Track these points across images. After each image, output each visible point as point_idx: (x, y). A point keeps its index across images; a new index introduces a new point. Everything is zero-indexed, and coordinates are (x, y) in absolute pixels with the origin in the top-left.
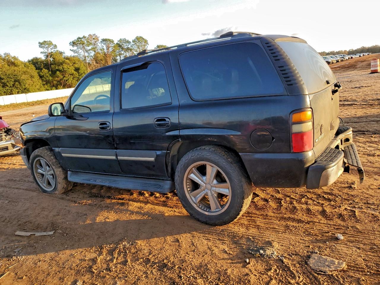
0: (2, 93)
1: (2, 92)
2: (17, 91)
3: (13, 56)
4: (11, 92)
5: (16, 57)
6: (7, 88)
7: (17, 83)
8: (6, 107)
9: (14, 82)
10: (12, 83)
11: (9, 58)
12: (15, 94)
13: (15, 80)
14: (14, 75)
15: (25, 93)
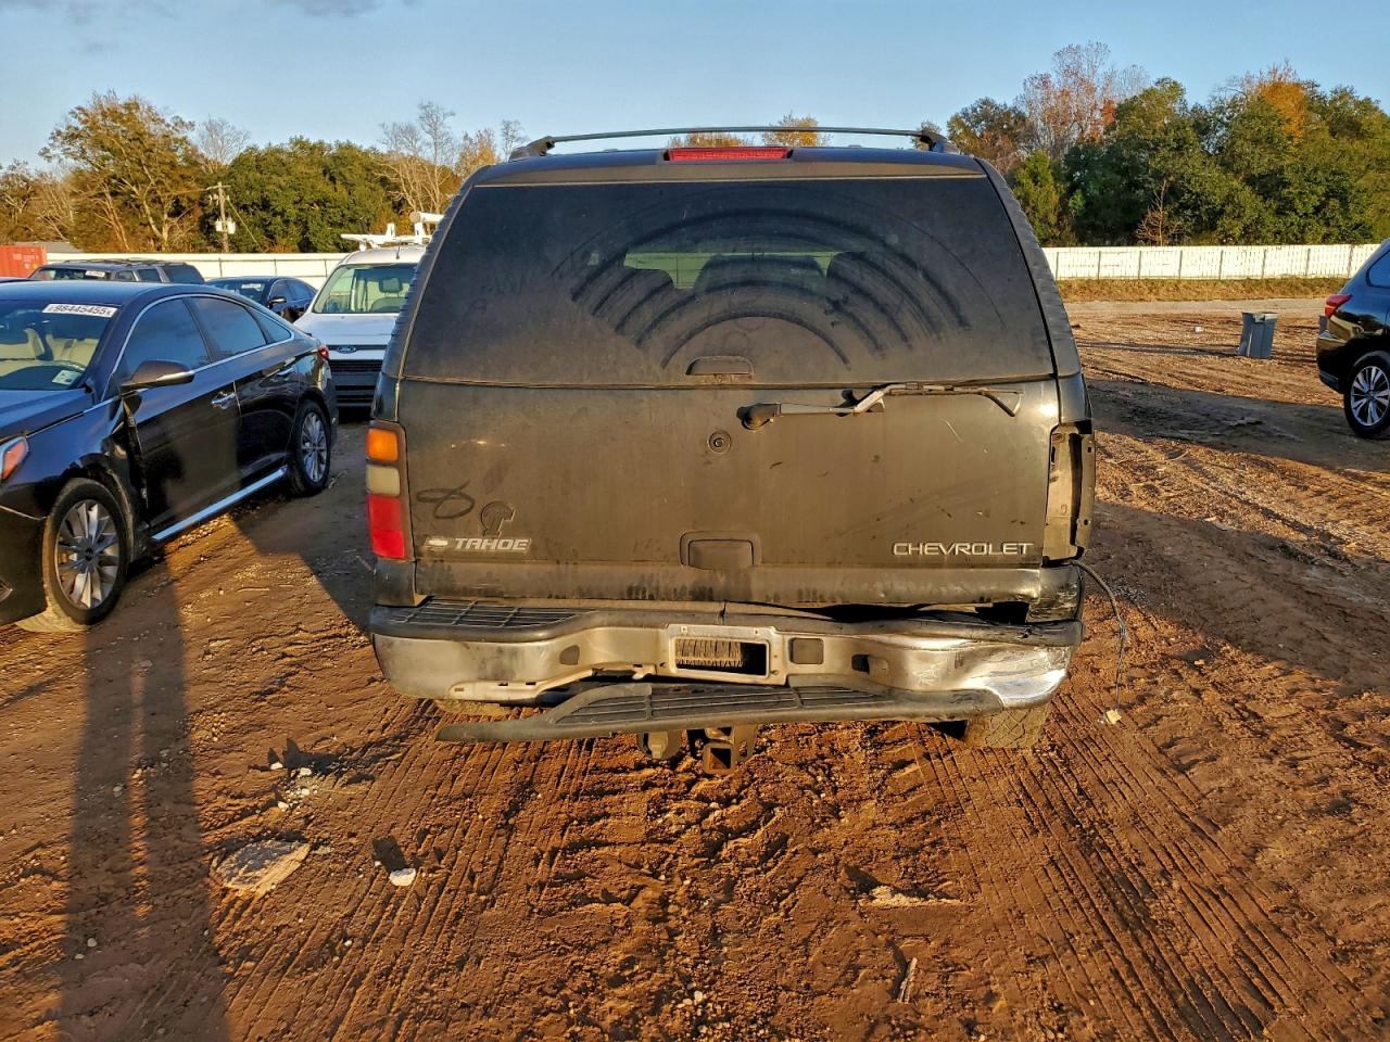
0: (1269, 235)
1: (1269, 231)
2: (1324, 230)
3: (1361, 99)
4: (1299, 236)
5: (1373, 100)
6: (1293, 217)
7: (1334, 202)
8: (1264, 285)
9: (1323, 199)
10: (1314, 201)
11: (1345, 103)
12: (1314, 242)
13: (1332, 191)
14: (1334, 173)
15: (1350, 243)
